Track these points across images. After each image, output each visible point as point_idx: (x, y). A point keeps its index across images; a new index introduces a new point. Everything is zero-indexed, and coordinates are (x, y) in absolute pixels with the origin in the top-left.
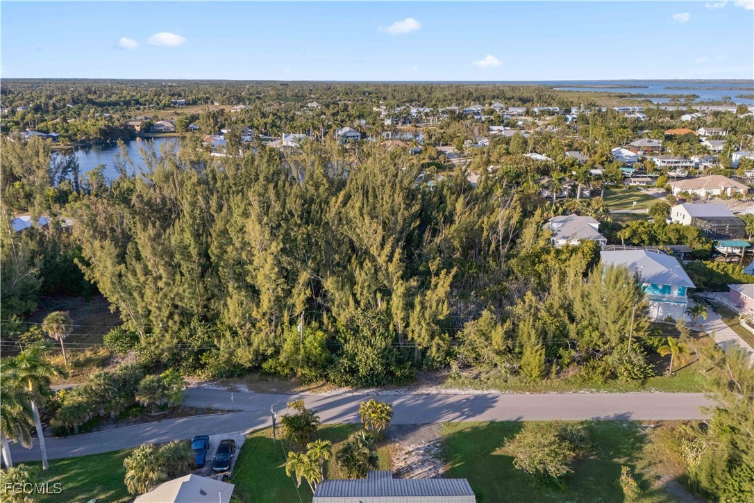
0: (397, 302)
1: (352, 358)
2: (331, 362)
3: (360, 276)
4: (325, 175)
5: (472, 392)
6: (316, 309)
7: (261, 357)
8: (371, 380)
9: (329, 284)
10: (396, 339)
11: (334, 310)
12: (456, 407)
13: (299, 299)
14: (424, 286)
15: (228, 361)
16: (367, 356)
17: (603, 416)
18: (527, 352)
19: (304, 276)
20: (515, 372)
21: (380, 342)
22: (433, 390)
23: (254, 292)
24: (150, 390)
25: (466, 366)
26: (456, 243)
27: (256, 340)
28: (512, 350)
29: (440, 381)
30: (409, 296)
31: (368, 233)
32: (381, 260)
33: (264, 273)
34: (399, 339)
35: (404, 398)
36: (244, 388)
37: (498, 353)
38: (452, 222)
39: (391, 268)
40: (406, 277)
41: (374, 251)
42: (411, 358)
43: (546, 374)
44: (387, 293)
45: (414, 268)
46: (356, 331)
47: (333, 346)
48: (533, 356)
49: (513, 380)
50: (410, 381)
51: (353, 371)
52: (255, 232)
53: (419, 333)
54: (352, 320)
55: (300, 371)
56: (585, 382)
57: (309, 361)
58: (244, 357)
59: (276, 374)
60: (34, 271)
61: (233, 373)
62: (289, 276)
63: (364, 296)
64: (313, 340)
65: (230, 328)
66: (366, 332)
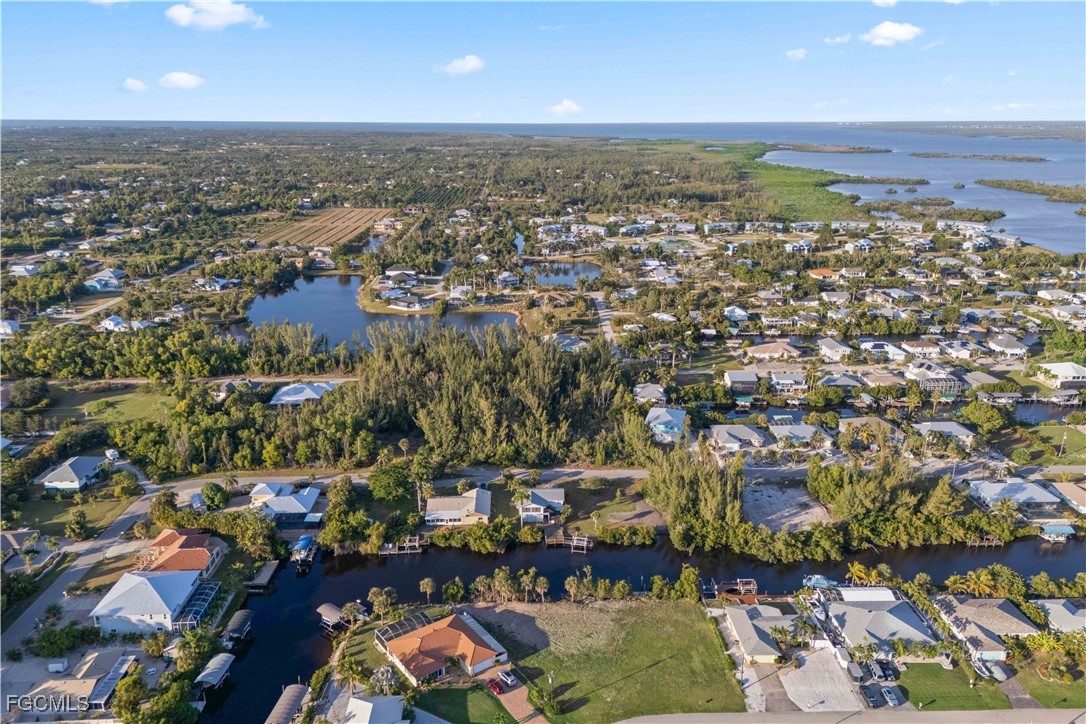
0: (544, 434)
1: (526, 456)
2: (517, 459)
3: (528, 423)
4: (501, 350)
5: (574, 470)
6: (510, 437)
7: (488, 457)
8: (533, 466)
9: (515, 427)
10: (544, 450)
11: (517, 438)
12: (568, 475)
13: (503, 433)
14: (558, 426)
15: (475, 459)
16: (532, 456)
17: (622, 477)
18: (598, 454)
19: (505, 424)
20: (593, 463)
21: (537, 451)
22: (558, 470)
23: (484, 432)
24: (451, 467)
25: (573, 461)
26: (580, 401)
27: (486, 450)
28: (592, 454)
29: (563, 467)
30: (549, 431)
31: (531, 400)
32: (537, 416)
33: (489, 423)
34: (545, 450)
35: (546, 472)
36: (482, 470)
37: (587, 455)
38: (579, 388)
39: (542, 419)
40: (548, 422)
41: (534, 411)
42: (550, 458)
43: (605, 463)
44: (540, 430)
45: (553, 419)
46: (527, 446)
47: (518, 452)
48: (600, 457)
49: (592, 466)
50: (550, 467)
51: (526, 462)
52: (484, 404)
53: (553, 447)
54: (525, 442)
55: (504, 463)
56: (620, 466)
57: (508, 458)
58: (481, 457)
59: (494, 464)
60: (385, 421)
61: (477, 463)
62: (498, 423)
63: (530, 431)
64: (510, 450)
65: (474, 445)
66: (531, 447)
